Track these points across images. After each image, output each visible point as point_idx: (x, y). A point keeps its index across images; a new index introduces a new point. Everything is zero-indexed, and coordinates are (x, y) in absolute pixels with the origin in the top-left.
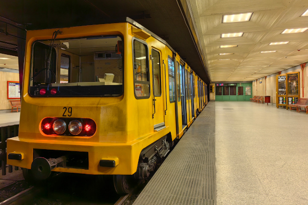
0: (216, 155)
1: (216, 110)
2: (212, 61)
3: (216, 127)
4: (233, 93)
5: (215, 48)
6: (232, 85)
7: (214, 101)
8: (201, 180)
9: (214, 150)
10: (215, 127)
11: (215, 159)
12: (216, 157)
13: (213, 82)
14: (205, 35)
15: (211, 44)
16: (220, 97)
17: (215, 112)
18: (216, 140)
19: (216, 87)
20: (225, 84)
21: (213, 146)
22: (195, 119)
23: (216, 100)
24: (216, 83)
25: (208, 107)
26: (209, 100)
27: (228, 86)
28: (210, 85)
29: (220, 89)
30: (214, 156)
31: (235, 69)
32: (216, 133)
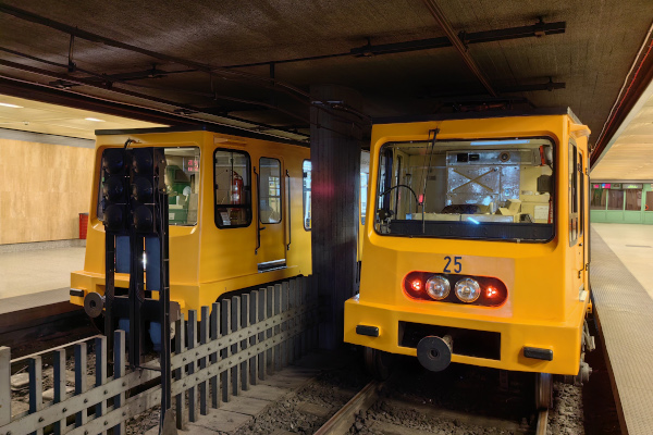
6: (631, 187)
20: (615, 185)
27: (622, 190)
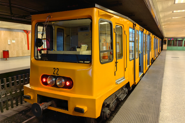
0: (162, 97)
1: (166, 58)
2: (166, 26)
3: (165, 73)
4: (180, 45)
5: (168, 19)
6: (179, 39)
7: (166, 50)
8: (149, 117)
9: (161, 93)
10: (163, 73)
11: (160, 100)
12: (162, 99)
13: (166, 38)
14: (161, 12)
15: (165, 17)
16: (170, 47)
17: (165, 60)
18: (163, 84)
19: (168, 41)
20: (175, 39)
21: (160, 89)
22: (150, 67)
23: (167, 50)
24: (168, 38)
25: (161, 56)
26: (162, 49)
27: (177, 41)
28: (164, 39)
29: (171, 42)
30: (160, 98)
31: (183, 30)
32: (164, 78)
